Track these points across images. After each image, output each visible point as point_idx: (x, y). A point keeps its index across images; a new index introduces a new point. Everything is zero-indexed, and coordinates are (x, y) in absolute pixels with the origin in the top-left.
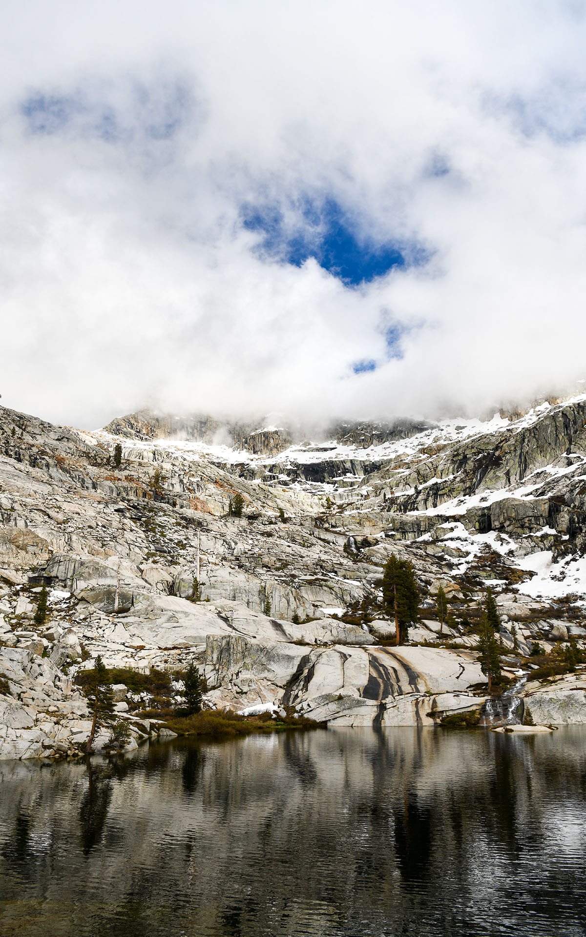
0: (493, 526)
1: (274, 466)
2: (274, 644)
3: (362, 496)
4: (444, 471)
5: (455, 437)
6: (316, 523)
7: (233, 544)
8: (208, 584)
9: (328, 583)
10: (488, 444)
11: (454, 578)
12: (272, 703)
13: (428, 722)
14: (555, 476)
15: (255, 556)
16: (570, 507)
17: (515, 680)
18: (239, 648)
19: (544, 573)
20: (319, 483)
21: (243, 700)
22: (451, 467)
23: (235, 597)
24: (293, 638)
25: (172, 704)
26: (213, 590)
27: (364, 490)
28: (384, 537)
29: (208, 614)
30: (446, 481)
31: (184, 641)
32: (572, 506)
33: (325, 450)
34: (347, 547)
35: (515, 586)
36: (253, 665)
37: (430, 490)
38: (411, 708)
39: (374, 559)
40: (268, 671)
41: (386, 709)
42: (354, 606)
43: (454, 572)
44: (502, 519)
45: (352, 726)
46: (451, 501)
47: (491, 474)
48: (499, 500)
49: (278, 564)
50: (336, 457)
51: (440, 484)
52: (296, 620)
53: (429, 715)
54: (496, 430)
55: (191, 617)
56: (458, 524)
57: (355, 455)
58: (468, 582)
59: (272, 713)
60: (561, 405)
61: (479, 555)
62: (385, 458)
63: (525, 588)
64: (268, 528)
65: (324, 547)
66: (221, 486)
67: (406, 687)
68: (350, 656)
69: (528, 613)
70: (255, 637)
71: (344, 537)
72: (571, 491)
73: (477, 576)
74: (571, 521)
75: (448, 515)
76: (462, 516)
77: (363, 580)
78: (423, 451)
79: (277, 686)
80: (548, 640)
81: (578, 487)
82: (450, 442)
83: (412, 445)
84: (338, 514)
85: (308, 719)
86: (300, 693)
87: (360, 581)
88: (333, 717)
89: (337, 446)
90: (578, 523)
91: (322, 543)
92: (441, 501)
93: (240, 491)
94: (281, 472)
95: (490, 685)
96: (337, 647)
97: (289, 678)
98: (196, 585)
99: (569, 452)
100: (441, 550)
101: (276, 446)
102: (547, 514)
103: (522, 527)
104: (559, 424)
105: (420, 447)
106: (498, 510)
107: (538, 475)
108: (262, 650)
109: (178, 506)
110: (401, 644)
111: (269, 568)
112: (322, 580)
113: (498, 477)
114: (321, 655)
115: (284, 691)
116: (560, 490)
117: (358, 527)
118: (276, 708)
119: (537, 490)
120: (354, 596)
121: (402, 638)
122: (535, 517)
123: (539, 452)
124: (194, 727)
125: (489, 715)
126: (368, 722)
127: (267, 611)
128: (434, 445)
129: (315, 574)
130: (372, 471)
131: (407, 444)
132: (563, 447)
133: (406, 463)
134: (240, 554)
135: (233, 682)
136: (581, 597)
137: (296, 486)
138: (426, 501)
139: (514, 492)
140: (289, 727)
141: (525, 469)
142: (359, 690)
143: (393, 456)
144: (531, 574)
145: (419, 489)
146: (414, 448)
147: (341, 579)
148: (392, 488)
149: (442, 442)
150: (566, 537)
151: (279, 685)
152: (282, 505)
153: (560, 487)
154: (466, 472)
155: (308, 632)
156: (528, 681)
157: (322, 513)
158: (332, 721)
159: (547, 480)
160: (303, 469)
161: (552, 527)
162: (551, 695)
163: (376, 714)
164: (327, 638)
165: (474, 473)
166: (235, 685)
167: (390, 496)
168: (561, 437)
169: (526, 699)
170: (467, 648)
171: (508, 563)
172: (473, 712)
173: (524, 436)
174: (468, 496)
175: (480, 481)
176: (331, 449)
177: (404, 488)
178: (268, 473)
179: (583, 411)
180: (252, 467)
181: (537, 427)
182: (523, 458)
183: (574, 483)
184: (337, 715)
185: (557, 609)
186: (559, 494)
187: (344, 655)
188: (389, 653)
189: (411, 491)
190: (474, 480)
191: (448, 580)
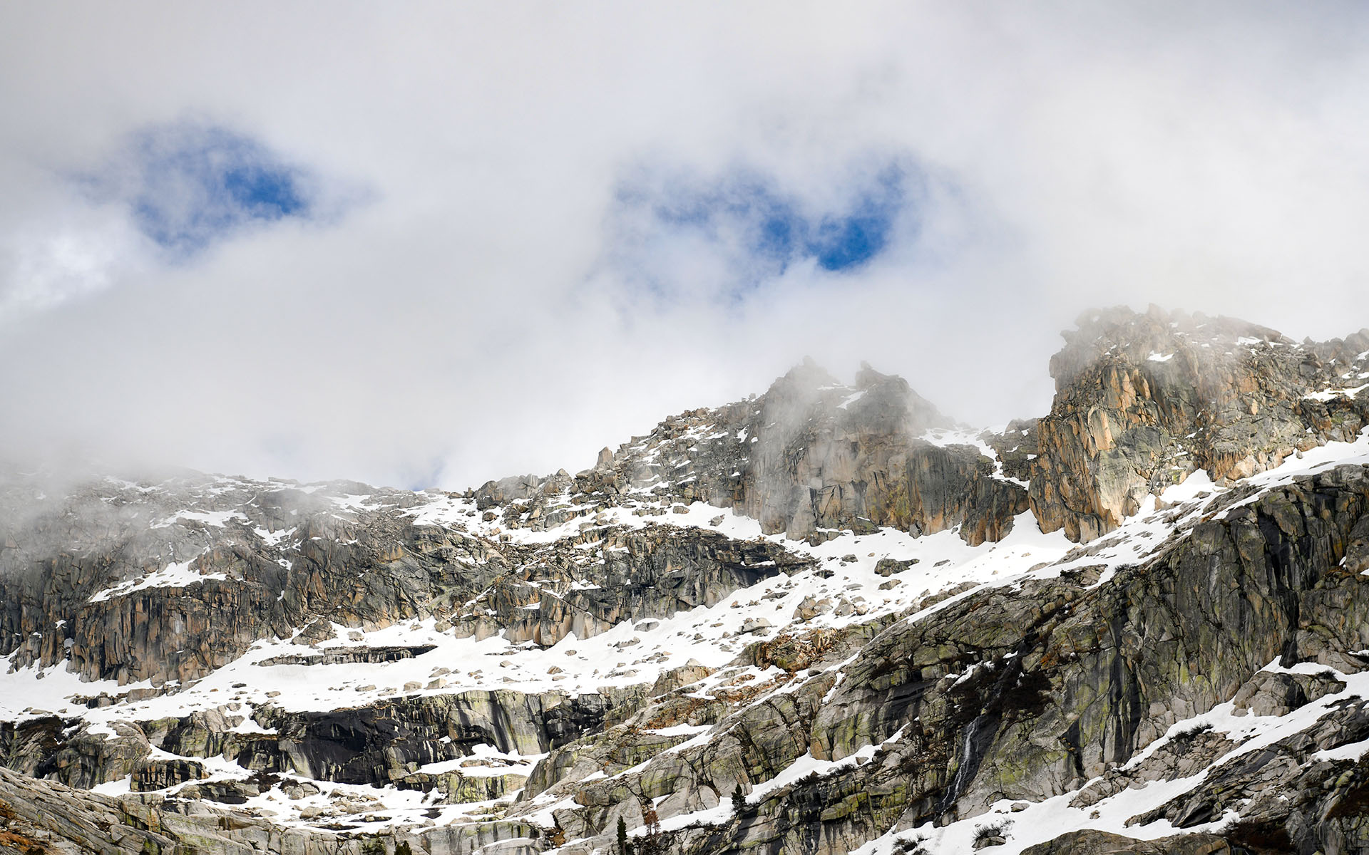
1: (183, 723)
3: (534, 834)
4: (839, 732)
5: (874, 600)
10: (996, 626)
14: (1248, 747)
20: (367, 789)
22: (866, 717)
27: (543, 810)
30: (847, 770)
33: (391, 655)
37: (791, 804)
46: (869, 845)
47: (1011, 741)
48: (1045, 837)
50: (434, 684)
51: (827, 779)
54: (1021, 573)
57: (507, 672)
60: (1253, 481)
62: (621, 683)
72: (1309, 803)
78: (759, 655)
81: (1332, 788)
82: (859, 621)
83: (718, 632)
89: (438, 638)
92: (832, 846)
94: (216, 747)
99: (1290, 654)
101: (195, 645)
104: (1252, 554)
105: (750, 639)
107: (1185, 739)
113: (1037, 753)
116: (1267, 802)
119: (1181, 800)
123: (1181, 656)
128: (801, 629)
130: (572, 732)
131: (700, 630)
132: (1268, 639)
133: (700, 703)
137: (274, 803)
138: (776, 845)
139: (1100, 807)
141: (1136, 721)
143: (649, 675)
145: (751, 799)
146: (726, 642)
148: (649, 801)
149: (830, 622)
153: (1268, 790)
154: (921, 734)
159: (1218, 763)
160: (302, 733)
167: (642, 831)
168: (1257, 602)
173: (1124, 596)
174: (930, 824)
175: (974, 764)
176: (416, 652)
177: (692, 799)
178: (158, 755)
179: (1332, 505)
180: (92, 730)
181: (1172, 565)
182: (1124, 677)
183: (1316, 773)
186: (1264, 815)
189: (721, 811)
190: (952, 764)
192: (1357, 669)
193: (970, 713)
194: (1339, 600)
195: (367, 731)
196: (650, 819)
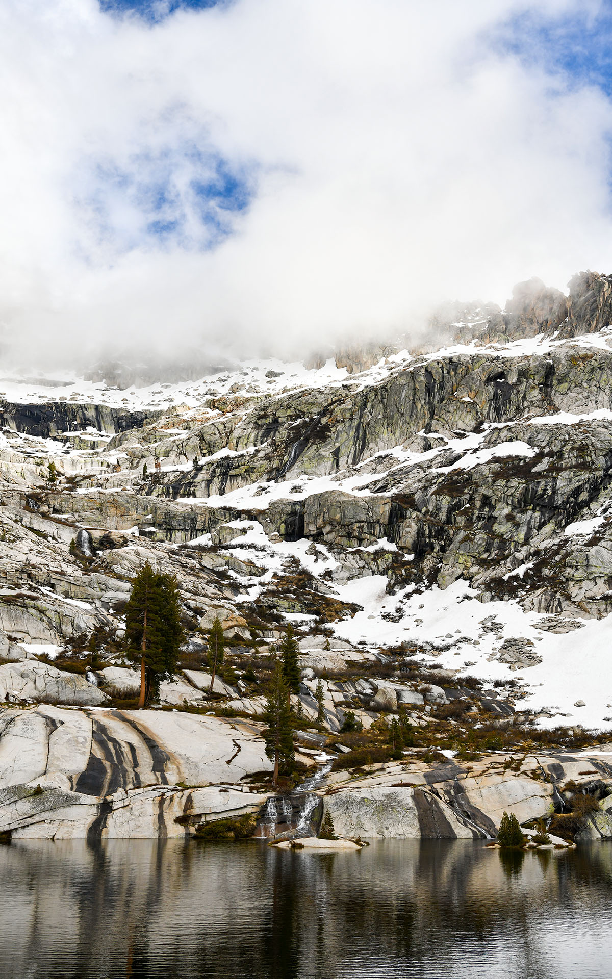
0: (306, 531)
3: (108, 466)
4: (241, 440)
5: (264, 387)
6: (28, 503)
9: (38, 603)
10: (312, 404)
11: (239, 606)
13: (176, 832)
14: (405, 464)
16: (420, 512)
17: (315, 768)
19: (372, 608)
20: (40, 439)
22: (253, 435)
27: (113, 457)
28: (137, 534)
30: (242, 456)
32: (423, 512)
34: (75, 547)
35: (328, 625)
37: (217, 466)
38: (151, 810)
39: (118, 569)
41: (110, 810)
42: (77, 642)
43: (240, 598)
44: (320, 521)
45: (53, 839)
46: (248, 486)
47: (311, 451)
48: (319, 492)
50: (72, 399)
51: (233, 458)
53: (179, 821)
54: (326, 384)
56: (255, 524)
57: (105, 398)
58: (261, 615)
60: (425, 357)
61: (281, 574)
62: (152, 409)
63: (344, 628)
65: (38, 544)
67: (147, 775)
68: (62, 723)
69: (344, 666)
71: (72, 529)
72: (425, 488)
73: (275, 607)
74: (420, 533)
75: (240, 508)
76: (262, 512)
77: (97, 601)
78: (212, 405)
80: (368, 709)
81: (435, 483)
82: (255, 395)
83: (196, 393)
84: (65, 492)
87: (91, 603)
88: (23, 823)
89: (76, 380)
90: (430, 537)
91: (34, 536)
92: (232, 486)
95: (276, 775)
96: (42, 707)
99: (428, 429)
100: (223, 562)
102: (386, 520)
103: (349, 536)
104: (420, 386)
105: (209, 397)
106: (315, 507)
107: (381, 459)
110: (146, 707)
112: (29, 597)
113: (321, 457)
114: (13, 720)
116: (408, 487)
117: (97, 516)
119: (375, 482)
120: (79, 627)
121: (149, 698)
122: (369, 523)
123: (385, 425)
125: (269, 821)
126: (80, 832)
128: (232, 396)
129: (18, 586)
130: (129, 427)
131: (189, 391)
133: (184, 421)
136: (421, 647)
138: (209, 483)
139: (343, 482)
141: (363, 449)
142: (70, 779)
143: (164, 407)
144: (354, 609)
145: (201, 463)
146: (199, 397)
147: (60, 598)
148: (158, 458)
149: (243, 394)
150: (410, 557)
153: (410, 482)
154: (275, 445)
156: (332, 771)
157: (40, 487)
158: (20, 831)
159: (392, 469)
160: (14, 411)
161: (391, 540)
162: (364, 793)
163: (94, 818)
164: (28, 692)
165: (287, 447)
167: (153, 470)
168: (419, 406)
169: (327, 799)
170: (247, 716)
171: (322, 589)
172: (247, 817)
173: (366, 398)
174: (273, 481)
175: (295, 459)
176: (66, 384)
177: (176, 460)
179: (455, 370)
181: (388, 387)
182: (361, 431)
183: (429, 477)
184: (30, 820)
185: (385, 664)
186: (407, 491)
187: (53, 722)
188: (124, 720)
189: (187, 466)
190: (286, 458)
191: (229, 609)
192: (453, 438)
193: (296, 438)
194: (451, 409)
195: (42, 415)
196: (157, 466)
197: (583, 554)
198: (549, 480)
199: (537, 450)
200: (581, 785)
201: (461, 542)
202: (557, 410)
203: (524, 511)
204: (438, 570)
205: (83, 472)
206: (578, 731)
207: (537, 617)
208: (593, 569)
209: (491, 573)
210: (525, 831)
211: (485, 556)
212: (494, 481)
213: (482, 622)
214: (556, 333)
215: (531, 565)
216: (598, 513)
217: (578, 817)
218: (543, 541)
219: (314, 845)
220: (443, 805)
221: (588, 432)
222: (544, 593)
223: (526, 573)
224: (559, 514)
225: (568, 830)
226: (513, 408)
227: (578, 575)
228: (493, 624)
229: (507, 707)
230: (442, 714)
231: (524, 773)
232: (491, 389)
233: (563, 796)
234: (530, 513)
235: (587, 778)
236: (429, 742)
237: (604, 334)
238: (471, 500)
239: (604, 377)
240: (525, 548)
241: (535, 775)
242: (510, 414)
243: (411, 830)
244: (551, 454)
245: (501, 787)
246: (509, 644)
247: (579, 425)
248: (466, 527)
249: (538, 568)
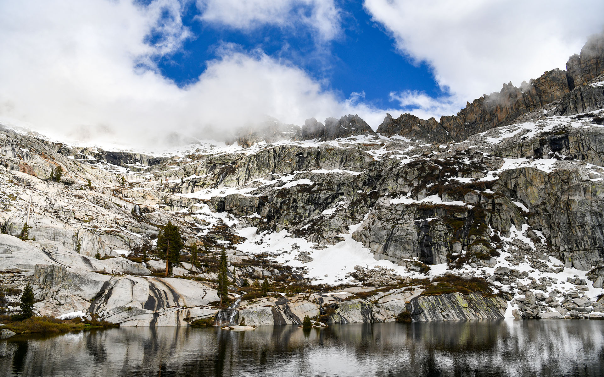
0: (226, 209)
1: (85, 149)
2: (86, 273)
3: (146, 179)
4: (201, 172)
5: (209, 152)
6: (114, 193)
7: (53, 202)
8: (35, 228)
9: (120, 234)
10: (229, 159)
11: (200, 237)
12: (81, 312)
13: (184, 324)
14: (265, 185)
15: (70, 211)
17: (235, 300)
18: (61, 275)
19: (251, 239)
20: (116, 166)
21: (61, 309)
22: (205, 170)
23: (54, 238)
24: (97, 269)
25: (6, 312)
26: (38, 232)
27: (148, 175)
28: (158, 207)
29: (35, 249)
30: (201, 178)
31: (16, 267)
32: (271, 203)
34: (134, 211)
35: (234, 245)
36: (69, 286)
37: (191, 182)
38: (174, 316)
39: (151, 221)
40: (80, 290)
41: (159, 316)
42: (136, 250)
43: (200, 234)
44: (231, 205)
45: (136, 326)
46: (203, 190)
47: (227, 178)
48: (231, 194)
49: (86, 218)
50: (131, 151)
51: (197, 179)
52: (98, 256)
53: (185, 320)
54: (235, 152)
55: (21, 251)
56: (206, 205)
57: (144, 151)
58: (209, 241)
59: (81, 318)
60: (273, 144)
61: (216, 225)
62: (164, 157)
63: (240, 247)
64: (80, 193)
65: (119, 210)
66: (46, 158)
67: (172, 303)
68: (137, 282)
69: (241, 261)
70: (70, 267)
71: (132, 204)
72: (272, 194)
73: (214, 238)
74: (270, 211)
75: (200, 199)
76: (208, 201)
77: (143, 234)
78: (189, 157)
79: (85, 300)
80: (251, 278)
81: (276, 193)
82: (207, 154)
83: (182, 151)
84: (128, 189)
85: (107, 322)
86: (102, 305)
87: (141, 234)
88: (124, 320)
90: (273, 213)
91: (117, 207)
92: (196, 189)
93: (59, 163)
94: (90, 154)
95: (221, 303)
96: (128, 276)
97: (94, 295)
98: (26, 229)
99: (273, 172)
100: (193, 220)
102: (257, 206)
103: (243, 211)
104: (271, 155)
105: (188, 154)
106: (230, 200)
107: (255, 182)
108: (77, 276)
109: (9, 168)
110: (168, 276)
111: (79, 220)
112: (117, 231)
113: (232, 180)
114: (117, 281)
115: (90, 304)
116: (266, 193)
117: (142, 200)
118: (84, 315)
119: (253, 191)
120: (137, 244)
121: (169, 273)
122: (250, 207)
123: (257, 169)
124: (28, 328)
125: (219, 320)
126: (147, 324)
127: (78, 249)
129: (112, 227)
130: (154, 163)
131: (178, 150)
132: (271, 169)
133: (178, 163)
134: (58, 209)
135: (54, 297)
136: (270, 254)
137: (100, 165)
138: (187, 188)
139: (241, 190)
140: (94, 327)
141: (248, 178)
142: (142, 304)
143: (169, 156)
144: (244, 239)
145: (184, 180)
146: (183, 153)
147: (129, 232)
148: (167, 177)
149: (201, 153)
150: (265, 220)
151: (87, 299)
152: (90, 177)
153: (267, 192)
154: (214, 174)
155: (108, 265)
156: (241, 301)
157: (118, 186)
158: (123, 323)
159: (260, 186)
160: (106, 154)
161: (259, 214)
162: (254, 309)
163: (152, 319)
164: (119, 270)
165: (219, 176)
166: (55, 299)
167: (165, 182)
168: (270, 163)
169: (240, 311)
170: (207, 280)
171: (232, 231)
172: (211, 318)
173: (250, 158)
174: (213, 189)
175: (222, 181)
177: (174, 178)
178: (79, 153)
179: (284, 150)
180: (68, 147)
181: (259, 155)
182: (248, 171)
183: (274, 190)
184: (127, 319)
185: (257, 261)
186: (265, 195)
187: (134, 282)
188: (161, 282)
189: (179, 181)
190: (218, 180)
191: (196, 238)
192: (283, 176)
194: (282, 165)
195: (118, 156)
197: (329, 221)
198: (318, 194)
199: (313, 182)
200: (329, 305)
201: (285, 216)
202: (321, 168)
203: (308, 205)
204: (276, 226)
205: (135, 181)
206: (326, 285)
207: (312, 244)
208: (332, 227)
209: (296, 227)
210: (312, 321)
211: (294, 221)
212: (298, 193)
213: (292, 246)
214: (320, 139)
215: (310, 225)
216: (334, 207)
217: (328, 316)
218: (314, 216)
219: (238, 328)
220: (282, 313)
221: (331, 177)
222: (314, 235)
223: (308, 228)
224: (321, 207)
225: (325, 320)
226: (305, 166)
227: (327, 229)
228: (296, 246)
229: (301, 277)
230: (278, 280)
231: (310, 301)
232: (297, 158)
233: (323, 309)
234: (310, 205)
235: (331, 302)
236: (275, 290)
237: (338, 141)
238: (289, 200)
239: (338, 157)
240: (308, 218)
241: (314, 302)
242: (304, 168)
243: (271, 322)
244: (318, 184)
245: (302, 306)
246: (302, 254)
247: (329, 174)
248: (287, 210)
249: (312, 226)
